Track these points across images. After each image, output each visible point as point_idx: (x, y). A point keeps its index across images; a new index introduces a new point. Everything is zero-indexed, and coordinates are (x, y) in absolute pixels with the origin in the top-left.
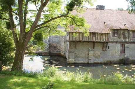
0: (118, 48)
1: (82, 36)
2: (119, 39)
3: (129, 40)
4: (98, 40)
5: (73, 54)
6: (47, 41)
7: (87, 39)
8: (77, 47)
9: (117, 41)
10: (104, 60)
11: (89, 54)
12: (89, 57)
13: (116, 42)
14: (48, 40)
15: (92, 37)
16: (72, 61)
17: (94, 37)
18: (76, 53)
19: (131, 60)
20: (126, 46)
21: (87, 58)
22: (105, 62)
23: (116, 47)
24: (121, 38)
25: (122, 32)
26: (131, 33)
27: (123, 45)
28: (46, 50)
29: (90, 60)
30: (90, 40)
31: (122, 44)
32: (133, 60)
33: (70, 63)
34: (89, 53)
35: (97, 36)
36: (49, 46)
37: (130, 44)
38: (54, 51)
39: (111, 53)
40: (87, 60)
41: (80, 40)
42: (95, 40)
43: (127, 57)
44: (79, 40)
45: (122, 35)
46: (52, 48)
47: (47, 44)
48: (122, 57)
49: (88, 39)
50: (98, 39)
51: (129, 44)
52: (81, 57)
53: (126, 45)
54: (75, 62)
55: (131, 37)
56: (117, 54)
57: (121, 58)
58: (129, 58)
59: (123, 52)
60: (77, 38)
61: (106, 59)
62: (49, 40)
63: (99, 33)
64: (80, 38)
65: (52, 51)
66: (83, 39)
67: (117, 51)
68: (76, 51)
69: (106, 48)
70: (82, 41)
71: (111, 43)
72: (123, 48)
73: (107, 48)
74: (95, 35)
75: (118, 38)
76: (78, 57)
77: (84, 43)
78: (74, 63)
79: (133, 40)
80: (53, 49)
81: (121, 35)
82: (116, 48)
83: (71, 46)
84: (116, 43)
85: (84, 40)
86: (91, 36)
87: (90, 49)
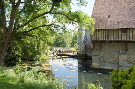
1: (107, 35)
4: (131, 39)
5: (98, 57)
6: (82, 42)
7: (113, 39)
8: (103, 49)
11: (120, 59)
12: (120, 62)
14: (83, 40)
15: (122, 35)
16: (97, 65)
17: (124, 34)
18: (101, 57)
21: (117, 64)
28: (81, 52)
29: (121, 66)
30: (119, 39)
33: (94, 68)
34: (119, 56)
35: (128, 34)
36: (84, 48)
38: (91, 53)
40: (117, 66)
41: (105, 39)
42: (125, 39)
44: (103, 40)
46: (88, 50)
47: (82, 46)
49: (115, 38)
50: (131, 37)
52: (108, 61)
54: (100, 67)
60: (101, 37)
62: (85, 40)
63: (133, 29)
64: (105, 37)
65: (88, 54)
66: (108, 39)
68: (102, 54)
70: (108, 41)
74: (125, 32)
76: (104, 62)
77: (113, 43)
78: (99, 69)
80: (90, 52)
83: (96, 47)
85: (110, 39)
86: (120, 33)
87: (120, 51)
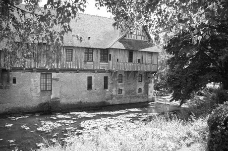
0: (35, 81)
2: (38, 63)
3: (59, 64)
9: (33, 67)
10: (3, 107)
13: (31, 70)
19: (65, 105)
20: (52, 77)
22: (7, 111)
23: (32, 80)
24: (42, 62)
25: (43, 50)
26: (62, 51)
27: (48, 75)
31: (46, 74)
32: (68, 105)
37: (62, 72)
39: (20, 92)
43: (56, 98)
45: (44, 55)
48: (44, 99)
51: (60, 73)
53: (54, 75)
55: (62, 59)
56: (34, 94)
57: (44, 101)
58: (59, 101)
59: (48, 89)
61: (9, 104)
67: (33, 87)
69: (8, 81)
71: (19, 72)
72: (47, 82)
73: (11, 82)
75: (35, 61)
79: (68, 65)
81: (42, 56)
82: (30, 81)
84: (32, 72)
